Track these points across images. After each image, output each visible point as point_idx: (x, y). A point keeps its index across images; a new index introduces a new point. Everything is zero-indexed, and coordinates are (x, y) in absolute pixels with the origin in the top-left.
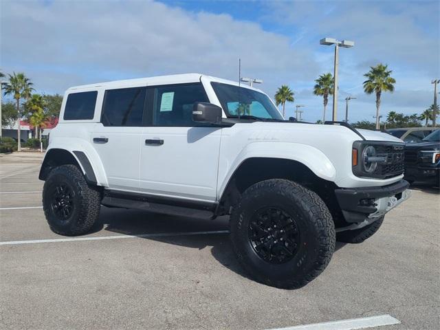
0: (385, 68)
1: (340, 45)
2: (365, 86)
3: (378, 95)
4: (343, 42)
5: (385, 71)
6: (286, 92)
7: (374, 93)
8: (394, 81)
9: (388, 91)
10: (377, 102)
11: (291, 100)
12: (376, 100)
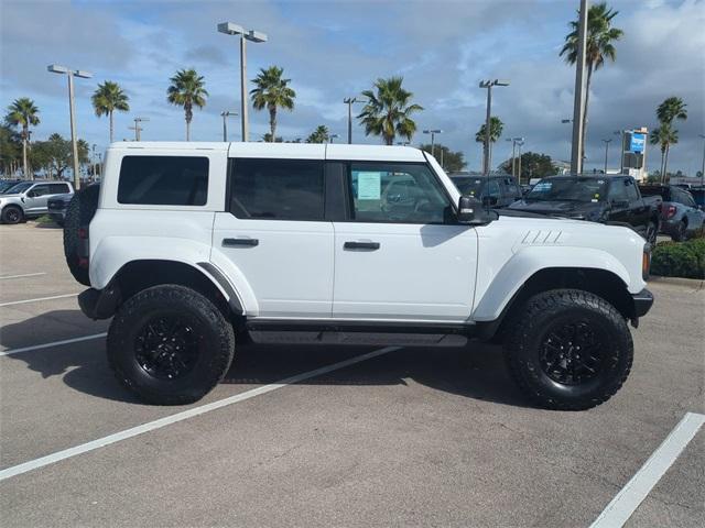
0: (280, 73)
1: (246, 36)
2: (254, 97)
3: (273, 112)
4: (252, 32)
5: (282, 78)
6: (113, 92)
7: (266, 110)
8: (293, 94)
9: (287, 108)
10: (272, 123)
11: (123, 108)
12: (269, 120)
